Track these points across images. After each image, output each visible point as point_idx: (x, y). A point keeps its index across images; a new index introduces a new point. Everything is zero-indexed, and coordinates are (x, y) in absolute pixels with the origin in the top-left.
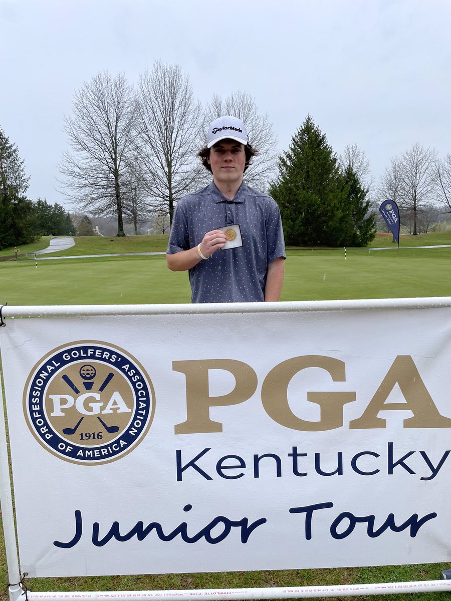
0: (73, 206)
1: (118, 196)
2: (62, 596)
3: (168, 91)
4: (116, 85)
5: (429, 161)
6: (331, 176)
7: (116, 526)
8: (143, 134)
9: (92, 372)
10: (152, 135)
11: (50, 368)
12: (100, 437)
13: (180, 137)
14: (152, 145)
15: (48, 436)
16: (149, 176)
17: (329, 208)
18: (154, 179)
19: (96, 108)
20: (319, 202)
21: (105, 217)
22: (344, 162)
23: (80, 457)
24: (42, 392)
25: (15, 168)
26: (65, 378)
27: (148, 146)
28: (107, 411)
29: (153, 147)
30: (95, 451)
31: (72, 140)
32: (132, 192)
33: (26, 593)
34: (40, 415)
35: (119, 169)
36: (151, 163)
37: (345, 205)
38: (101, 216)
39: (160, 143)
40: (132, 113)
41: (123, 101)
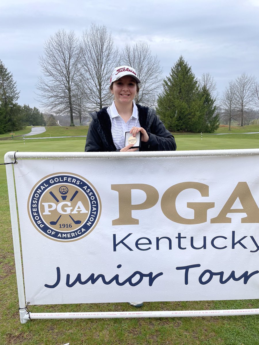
0: (44, 108)
1: (70, 103)
2: (49, 315)
3: (99, 41)
4: (69, 37)
5: (251, 83)
6: (194, 91)
7: (79, 276)
8: (85, 67)
9: (66, 190)
10: (90, 67)
11: (42, 188)
12: (70, 226)
13: (106, 68)
14: (90, 73)
15: (41, 226)
16: (88, 91)
17: (193, 110)
18: (91, 93)
19: (57, 51)
20: (187, 107)
21: (63, 115)
22: (201, 84)
23: (59, 238)
24: (38, 201)
25: (11, 86)
26: (51, 193)
27: (88, 73)
28: (75, 212)
30: (68, 234)
31: (44, 70)
32: (78, 101)
33: (29, 313)
34: (37, 214)
35: (71, 87)
36: (90, 83)
37: (202, 109)
38: (61, 114)
39: (95, 72)
40: (78, 54)
41: (73, 47)
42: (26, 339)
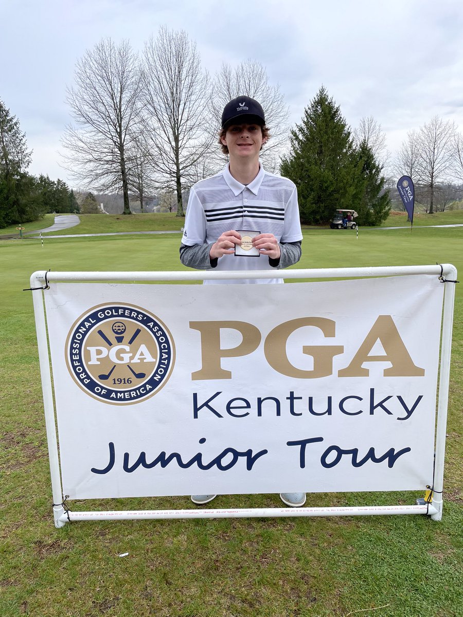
0: (77, 182)
1: (123, 172)
2: (98, 515)
3: (175, 60)
4: (120, 53)
5: (448, 135)
6: (344, 150)
7: (143, 455)
8: (149, 106)
9: (122, 328)
10: (159, 107)
11: (87, 324)
12: (129, 382)
13: (187, 110)
14: (158, 118)
15: (86, 381)
16: (155, 151)
17: (342, 184)
18: (161, 154)
19: (99, 78)
20: (331, 178)
21: (110, 194)
22: (359, 136)
23: (113, 399)
24: (81, 344)
25: (17, 142)
26: (100, 332)
27: (154, 119)
28: (136, 360)
29: (159, 120)
30: (126, 394)
31: (75, 112)
32: (138, 168)
33: (67, 512)
34: (79, 364)
35: (124, 144)
36: (158, 137)
37: (359, 182)
38: (106, 193)
39: (167, 116)
40: (137, 83)
41: (127, 70)
42: (64, 548)
